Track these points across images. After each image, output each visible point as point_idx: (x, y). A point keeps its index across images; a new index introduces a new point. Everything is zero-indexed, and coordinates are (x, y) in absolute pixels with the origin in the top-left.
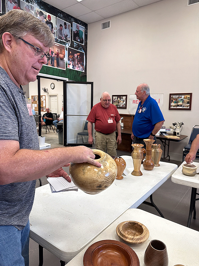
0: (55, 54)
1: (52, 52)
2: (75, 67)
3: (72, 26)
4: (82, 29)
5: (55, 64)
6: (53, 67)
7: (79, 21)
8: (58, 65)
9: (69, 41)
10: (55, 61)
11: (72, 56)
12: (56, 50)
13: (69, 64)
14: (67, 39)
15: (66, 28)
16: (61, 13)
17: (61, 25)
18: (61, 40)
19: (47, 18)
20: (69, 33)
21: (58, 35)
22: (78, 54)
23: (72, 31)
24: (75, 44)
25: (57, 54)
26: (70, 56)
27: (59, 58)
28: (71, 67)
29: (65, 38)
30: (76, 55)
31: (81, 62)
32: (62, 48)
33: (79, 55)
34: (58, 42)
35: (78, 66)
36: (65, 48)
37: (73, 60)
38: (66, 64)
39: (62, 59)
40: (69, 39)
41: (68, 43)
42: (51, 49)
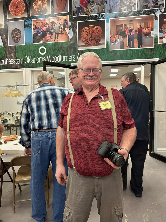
0: (136, 31)
1: (130, 31)
5: (136, 44)
6: (131, 49)
8: (140, 43)
9: (161, 5)
10: (136, 40)
12: (137, 26)
13: (162, 38)
14: (157, 4)
21: (141, 5)
25: (140, 31)
27: (142, 34)
28: (165, 41)
32: (147, 21)
34: (141, 14)
36: (154, 18)
38: (156, 39)
39: (148, 34)
40: (161, 3)
41: (161, 8)
42: (129, 27)
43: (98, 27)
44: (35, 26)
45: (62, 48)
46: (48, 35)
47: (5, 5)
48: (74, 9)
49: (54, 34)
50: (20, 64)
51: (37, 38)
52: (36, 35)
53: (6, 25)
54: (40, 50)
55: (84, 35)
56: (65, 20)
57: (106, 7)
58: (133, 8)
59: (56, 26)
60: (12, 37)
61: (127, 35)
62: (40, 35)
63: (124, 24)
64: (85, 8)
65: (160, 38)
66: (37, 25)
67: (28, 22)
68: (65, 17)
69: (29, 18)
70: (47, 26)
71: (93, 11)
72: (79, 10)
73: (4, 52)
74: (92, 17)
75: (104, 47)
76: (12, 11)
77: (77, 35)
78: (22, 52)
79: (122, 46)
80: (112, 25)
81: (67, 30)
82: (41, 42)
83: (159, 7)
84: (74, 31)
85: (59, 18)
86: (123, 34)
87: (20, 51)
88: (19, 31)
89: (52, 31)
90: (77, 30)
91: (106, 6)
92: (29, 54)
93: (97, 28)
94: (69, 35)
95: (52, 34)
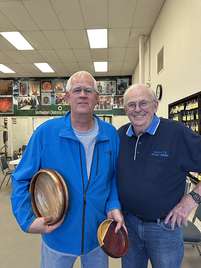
0: (104, 102)
2: (120, 107)
3: (117, 82)
4: (126, 81)
6: (102, 110)
7: (123, 76)
8: (106, 108)
15: (111, 85)
16: (107, 78)
17: (108, 85)
18: (108, 93)
19: (98, 84)
20: (114, 87)
21: (106, 91)
23: (116, 85)
25: (105, 102)
28: (116, 107)
29: (111, 91)
30: (120, 99)
32: (108, 98)
34: (106, 95)
35: (122, 105)
36: (111, 97)
37: (118, 102)
40: (114, 91)
42: (100, 100)
44: (56, 96)
46: (63, 101)
47: (40, 85)
49: (66, 101)
50: (48, 114)
51: (57, 102)
53: (41, 94)
58: (102, 92)
60: (44, 101)
61: (100, 104)
62: (59, 101)
66: (57, 96)
67: (53, 94)
69: (53, 92)
70: (62, 97)
73: (39, 108)
76: (44, 88)
79: (98, 108)
82: (59, 104)
83: (113, 92)
88: (48, 98)
89: (65, 99)
92: (53, 110)
95: (65, 101)
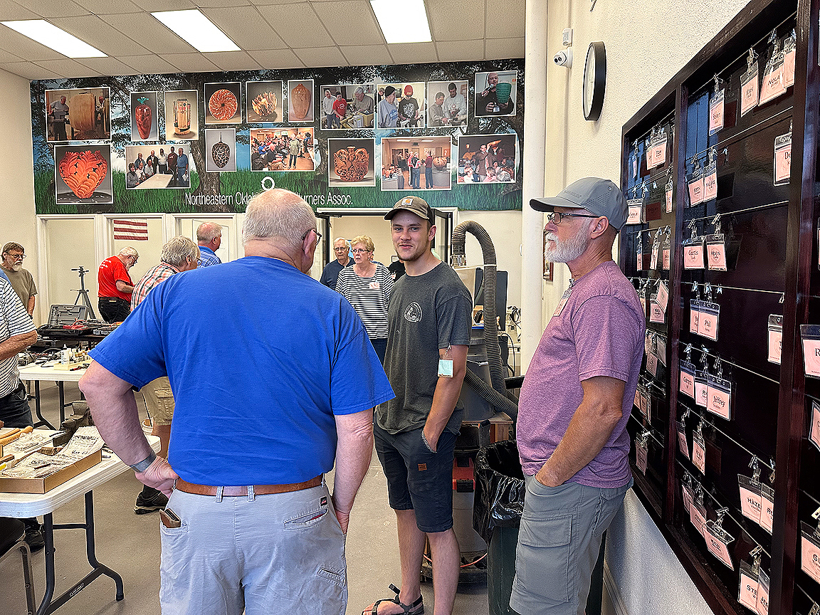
1: (415, 160)
2: (482, 177)
5: (423, 183)
6: (416, 190)
7: (497, 62)
9: (462, 121)
10: (423, 176)
11: (474, 153)
12: (423, 153)
13: (464, 175)
14: (457, 119)
15: (453, 96)
17: (440, 95)
19: (403, 95)
20: (464, 104)
21: (431, 119)
22: (494, 143)
24: (482, 122)
26: (468, 155)
27: (433, 167)
28: (468, 180)
29: (451, 117)
30: (485, 149)
31: (504, 160)
32: (440, 146)
33: (496, 146)
34: (432, 134)
35: (492, 172)
36: (451, 141)
37: (477, 161)
38: (455, 176)
39: (441, 168)
40: (462, 118)
41: (462, 126)
42: (411, 155)
43: (363, 150)
44: (256, 142)
45: (302, 181)
46: (279, 157)
47: (201, 100)
48: (323, 117)
49: (289, 156)
50: (228, 206)
51: (259, 161)
52: (256, 157)
53: (202, 134)
54: (263, 182)
55: (340, 163)
56: (308, 135)
57: (377, 118)
58: (419, 122)
59: (293, 144)
60: (214, 157)
61: (410, 168)
62: (263, 156)
63: (403, 148)
64: (341, 117)
65: (460, 175)
66: (259, 139)
67: (242, 133)
68: (307, 130)
69: (245, 126)
70: (276, 141)
71: (355, 123)
72: (332, 119)
73: (198, 182)
74: (353, 134)
75: (373, 184)
76: (214, 111)
77: (327, 161)
78: (232, 184)
79: (401, 185)
80: (385, 149)
81: (311, 152)
83: (459, 124)
84: (323, 155)
85: (297, 130)
86: (402, 165)
87: (227, 181)
88: (226, 146)
89: (284, 151)
90: (328, 153)
91: (376, 116)
92: (244, 189)
93: (361, 152)
94: (314, 161)
95: (285, 156)
